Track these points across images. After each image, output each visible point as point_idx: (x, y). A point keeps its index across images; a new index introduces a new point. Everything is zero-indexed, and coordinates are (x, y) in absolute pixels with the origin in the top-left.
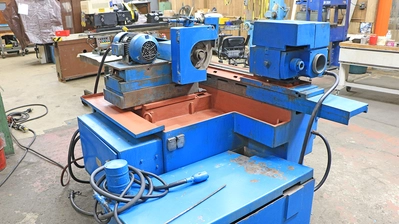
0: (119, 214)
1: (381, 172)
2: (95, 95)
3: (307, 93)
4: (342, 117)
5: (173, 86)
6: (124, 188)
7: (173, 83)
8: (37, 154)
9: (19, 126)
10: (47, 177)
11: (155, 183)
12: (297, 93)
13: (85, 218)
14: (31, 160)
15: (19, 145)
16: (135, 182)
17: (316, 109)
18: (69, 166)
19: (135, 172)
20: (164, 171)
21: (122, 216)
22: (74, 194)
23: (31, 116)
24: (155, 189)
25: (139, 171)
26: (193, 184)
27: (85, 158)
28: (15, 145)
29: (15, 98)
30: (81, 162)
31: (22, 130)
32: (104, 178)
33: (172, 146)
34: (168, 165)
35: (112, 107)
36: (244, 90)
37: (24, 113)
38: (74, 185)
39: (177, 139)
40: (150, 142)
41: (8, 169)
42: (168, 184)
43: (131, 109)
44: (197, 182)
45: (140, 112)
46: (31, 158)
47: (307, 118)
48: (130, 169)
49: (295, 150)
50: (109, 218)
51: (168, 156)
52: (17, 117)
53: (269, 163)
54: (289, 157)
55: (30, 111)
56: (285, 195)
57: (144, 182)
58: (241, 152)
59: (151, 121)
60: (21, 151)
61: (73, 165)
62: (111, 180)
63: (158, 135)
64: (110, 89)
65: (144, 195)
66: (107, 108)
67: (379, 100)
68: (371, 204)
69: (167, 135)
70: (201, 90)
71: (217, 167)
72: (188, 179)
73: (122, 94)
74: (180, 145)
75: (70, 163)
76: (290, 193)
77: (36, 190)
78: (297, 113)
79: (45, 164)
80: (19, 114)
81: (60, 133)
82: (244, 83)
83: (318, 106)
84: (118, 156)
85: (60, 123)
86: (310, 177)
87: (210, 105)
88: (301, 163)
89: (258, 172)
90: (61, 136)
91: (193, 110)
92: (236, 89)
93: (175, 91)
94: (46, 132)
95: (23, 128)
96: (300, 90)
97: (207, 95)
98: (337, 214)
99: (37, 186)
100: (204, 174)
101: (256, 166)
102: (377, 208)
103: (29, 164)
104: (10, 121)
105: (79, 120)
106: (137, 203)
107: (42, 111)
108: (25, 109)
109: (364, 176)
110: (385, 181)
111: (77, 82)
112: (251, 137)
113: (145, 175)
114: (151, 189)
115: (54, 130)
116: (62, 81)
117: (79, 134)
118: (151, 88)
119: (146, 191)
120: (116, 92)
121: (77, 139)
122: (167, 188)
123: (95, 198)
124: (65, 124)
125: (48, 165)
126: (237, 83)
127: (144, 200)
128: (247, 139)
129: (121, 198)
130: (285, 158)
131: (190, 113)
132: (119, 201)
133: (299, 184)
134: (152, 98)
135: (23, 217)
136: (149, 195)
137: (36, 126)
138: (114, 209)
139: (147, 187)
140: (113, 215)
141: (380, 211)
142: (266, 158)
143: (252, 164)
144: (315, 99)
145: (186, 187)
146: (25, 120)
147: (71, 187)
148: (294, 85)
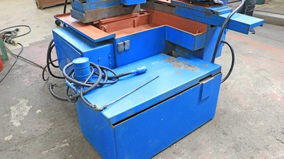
0: (83, 95)
1: (269, 73)
2: (65, 14)
3: (219, 11)
4: (244, 29)
5: (121, 6)
6: (87, 77)
7: (121, 4)
8: (25, 60)
9: (10, 41)
10: (33, 75)
11: (109, 74)
12: (212, 11)
13: (61, 102)
14: (21, 64)
15: (12, 54)
16: (94, 73)
17: (225, 22)
18: (48, 66)
19: (95, 67)
20: (115, 66)
21: (86, 97)
22: (52, 86)
23: (19, 34)
24: (109, 79)
25: (97, 66)
26: (136, 75)
27: (59, 60)
28: (8, 54)
29: (5, 21)
30: (56, 63)
31: (13, 43)
32: (73, 71)
33: (121, 48)
34: (118, 63)
35: (77, 23)
36: (174, 10)
37: (13, 32)
38: (52, 80)
39: (124, 44)
40: (105, 46)
41: (5, 70)
42: (118, 75)
43: (91, 24)
44: (139, 73)
45: (97, 26)
46: (21, 63)
47: (219, 30)
48: (91, 65)
49: (209, 53)
50: (77, 98)
51: (118, 56)
52: (9, 35)
53: (190, 62)
54: (204, 58)
55: (17, 30)
56: (201, 83)
57: (101, 74)
58: (170, 54)
59: (105, 31)
60: (14, 58)
61: (50, 65)
62: (78, 71)
63: (111, 40)
64: (75, 9)
65: (101, 82)
66: (73, 23)
67: (272, 24)
68: (260, 94)
69: (117, 41)
70: (141, 10)
71: (153, 64)
72: (133, 71)
73: (84, 12)
74: (127, 48)
75: (48, 64)
76: (204, 82)
77: (26, 84)
78: (212, 26)
79: (30, 67)
80: (10, 33)
81: (41, 45)
82: (174, 4)
83: (227, 20)
84: (82, 55)
85: (40, 38)
86: (219, 71)
87: (149, 21)
88: (213, 62)
89: (182, 67)
90: (41, 47)
91: (136, 25)
92: (168, 9)
93: (123, 10)
94: (31, 44)
95: (13, 42)
96: (215, 9)
97: (146, 14)
98: (236, 100)
99: (26, 81)
100: (143, 68)
101: (181, 63)
102: (264, 96)
103: (20, 66)
104: (4, 37)
105: (53, 32)
106: (96, 88)
107: (27, 30)
108: (14, 29)
109: (256, 75)
110: (271, 79)
111: (51, 9)
112: (178, 43)
113: (102, 69)
114: (106, 78)
115: (36, 43)
116: (40, 8)
117: (54, 43)
118: (105, 8)
119: (102, 80)
120: (80, 11)
121: (53, 47)
122: (117, 78)
123: (67, 85)
124: (44, 39)
125: (33, 67)
126: (168, 5)
127: (101, 85)
128: (174, 45)
129: (85, 84)
130: (202, 59)
131: (134, 27)
132: (83, 86)
133: (211, 76)
134: (106, 15)
135: (18, 102)
136: (105, 82)
137: (23, 41)
138: (80, 92)
139: (103, 77)
140: (80, 96)
141: (265, 98)
142: (188, 58)
143: (178, 62)
144: (225, 16)
145: (131, 77)
146: (15, 37)
147: (50, 81)
148: (210, 5)
